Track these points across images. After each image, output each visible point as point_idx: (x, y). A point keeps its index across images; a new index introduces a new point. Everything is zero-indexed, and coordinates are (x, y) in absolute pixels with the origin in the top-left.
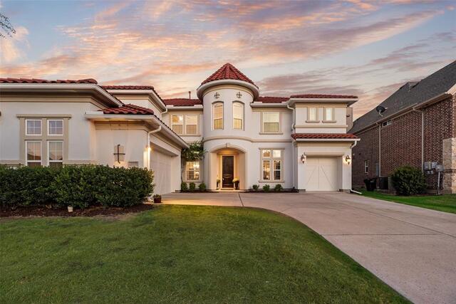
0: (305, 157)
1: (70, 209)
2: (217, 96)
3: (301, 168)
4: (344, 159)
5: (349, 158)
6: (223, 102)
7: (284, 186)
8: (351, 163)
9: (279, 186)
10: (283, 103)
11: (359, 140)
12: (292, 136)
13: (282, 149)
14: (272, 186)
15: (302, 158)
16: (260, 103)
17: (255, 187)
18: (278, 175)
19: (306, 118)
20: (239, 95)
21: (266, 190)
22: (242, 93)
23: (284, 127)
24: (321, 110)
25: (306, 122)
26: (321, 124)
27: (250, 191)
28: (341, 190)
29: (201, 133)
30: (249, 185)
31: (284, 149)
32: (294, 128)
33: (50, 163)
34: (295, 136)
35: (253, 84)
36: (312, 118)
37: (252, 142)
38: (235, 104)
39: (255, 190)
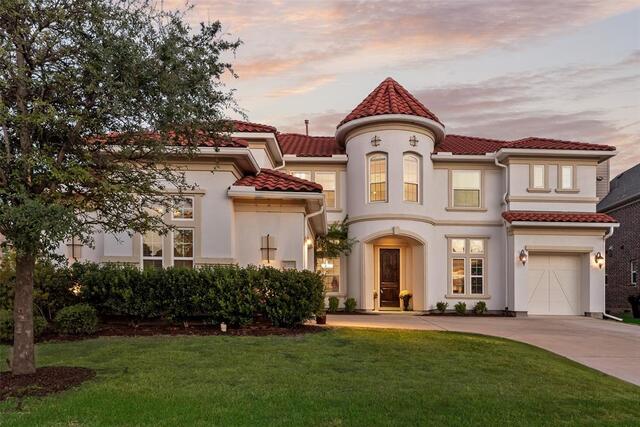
0: (527, 253)
1: (224, 327)
2: (375, 141)
3: (519, 272)
4: (592, 258)
5: (600, 257)
6: (386, 154)
7: (490, 306)
8: (604, 266)
9: (481, 305)
10: (489, 156)
11: (618, 225)
12: (505, 215)
13: (485, 238)
14: (470, 305)
15: (522, 255)
16: (448, 155)
17: (441, 306)
18: (477, 286)
19: (529, 183)
20: (414, 141)
21: (460, 312)
22: (419, 137)
23: (489, 199)
24: (553, 169)
25: (528, 191)
26: (553, 195)
27: (432, 313)
28: (587, 314)
29: (342, 206)
30: (431, 303)
31: (489, 238)
32: (508, 202)
33: (175, 261)
34: (509, 216)
35: (437, 121)
36: (539, 183)
37: (434, 224)
38: (407, 156)
39: (440, 311)
